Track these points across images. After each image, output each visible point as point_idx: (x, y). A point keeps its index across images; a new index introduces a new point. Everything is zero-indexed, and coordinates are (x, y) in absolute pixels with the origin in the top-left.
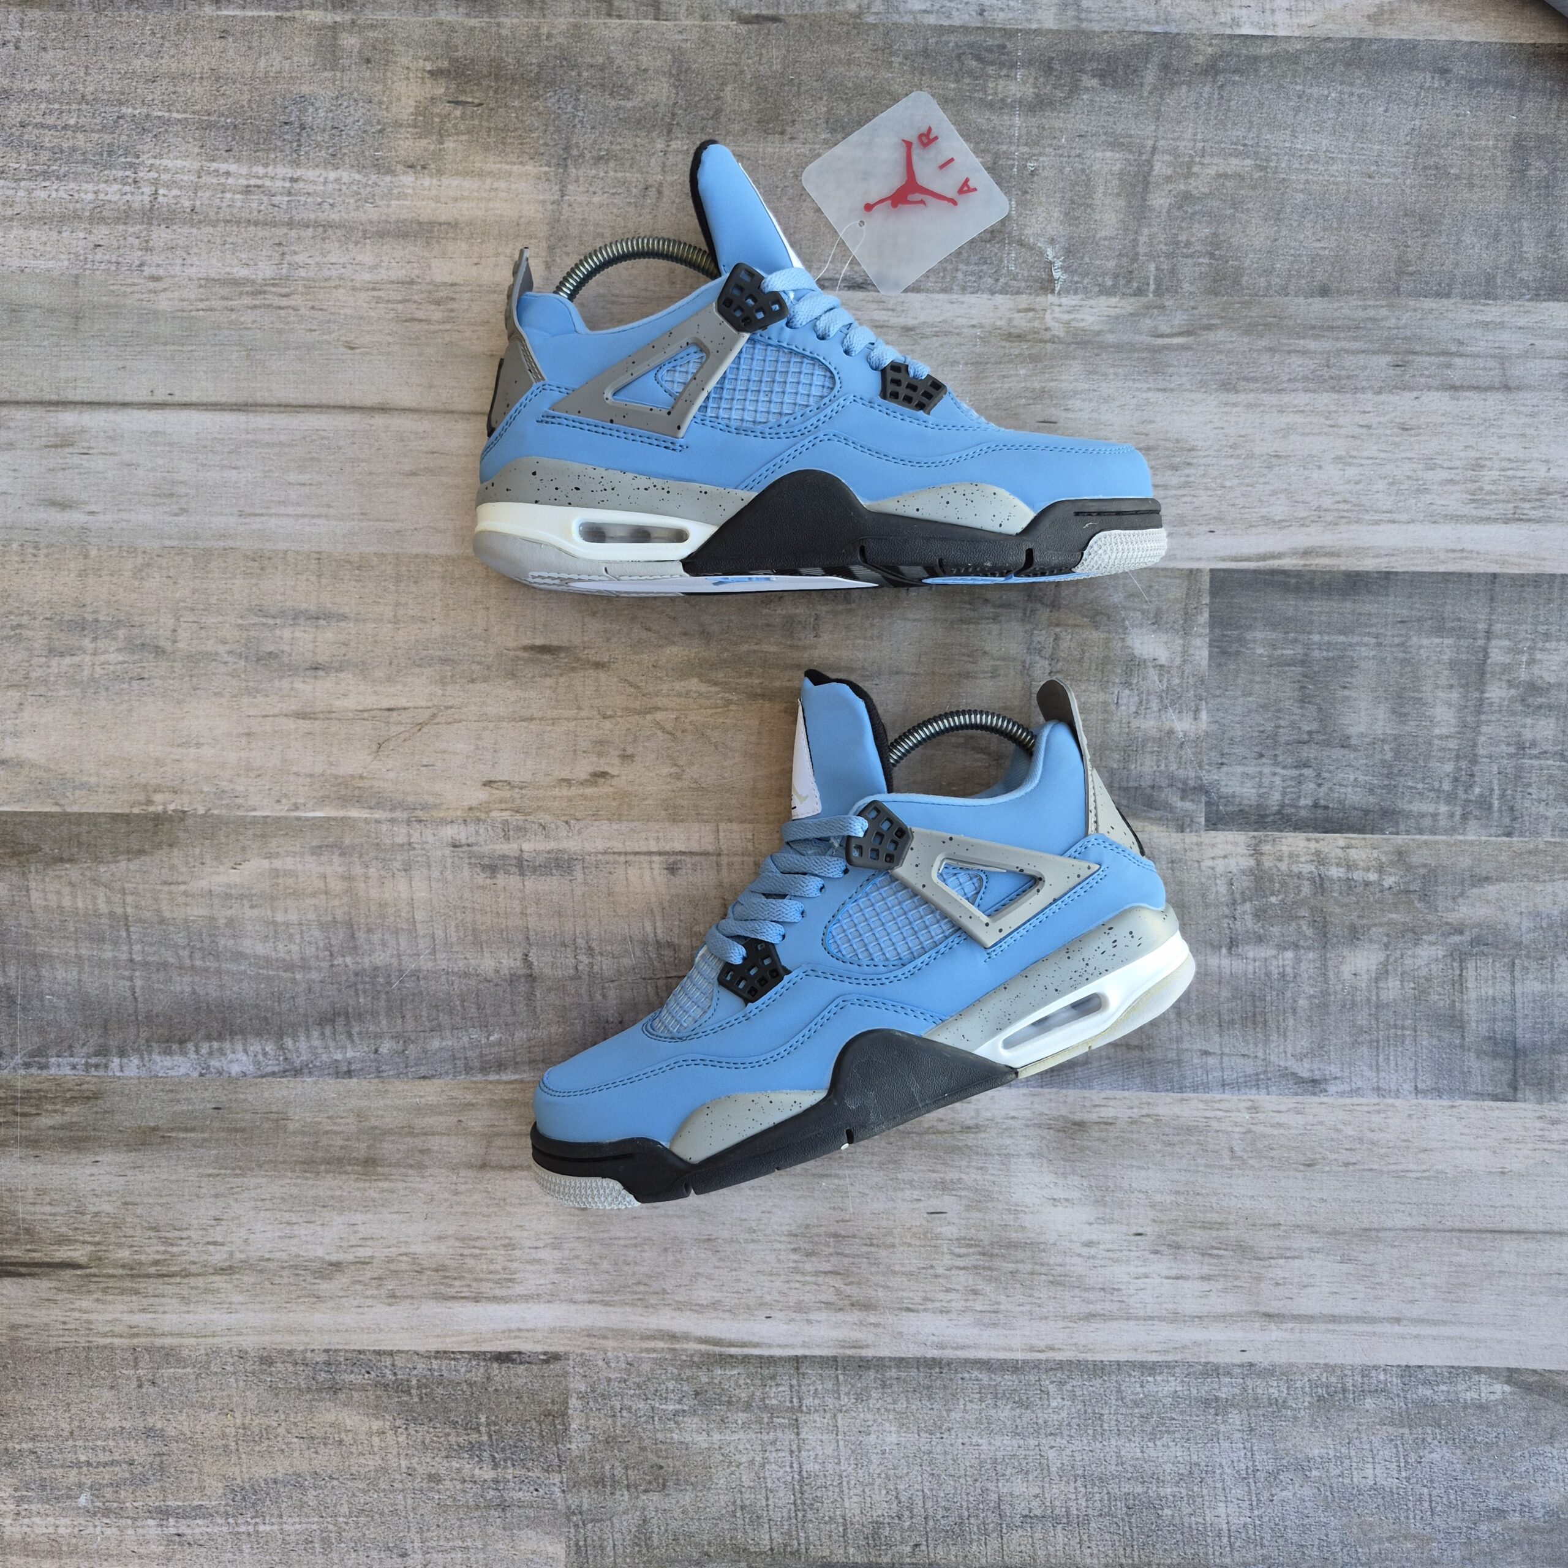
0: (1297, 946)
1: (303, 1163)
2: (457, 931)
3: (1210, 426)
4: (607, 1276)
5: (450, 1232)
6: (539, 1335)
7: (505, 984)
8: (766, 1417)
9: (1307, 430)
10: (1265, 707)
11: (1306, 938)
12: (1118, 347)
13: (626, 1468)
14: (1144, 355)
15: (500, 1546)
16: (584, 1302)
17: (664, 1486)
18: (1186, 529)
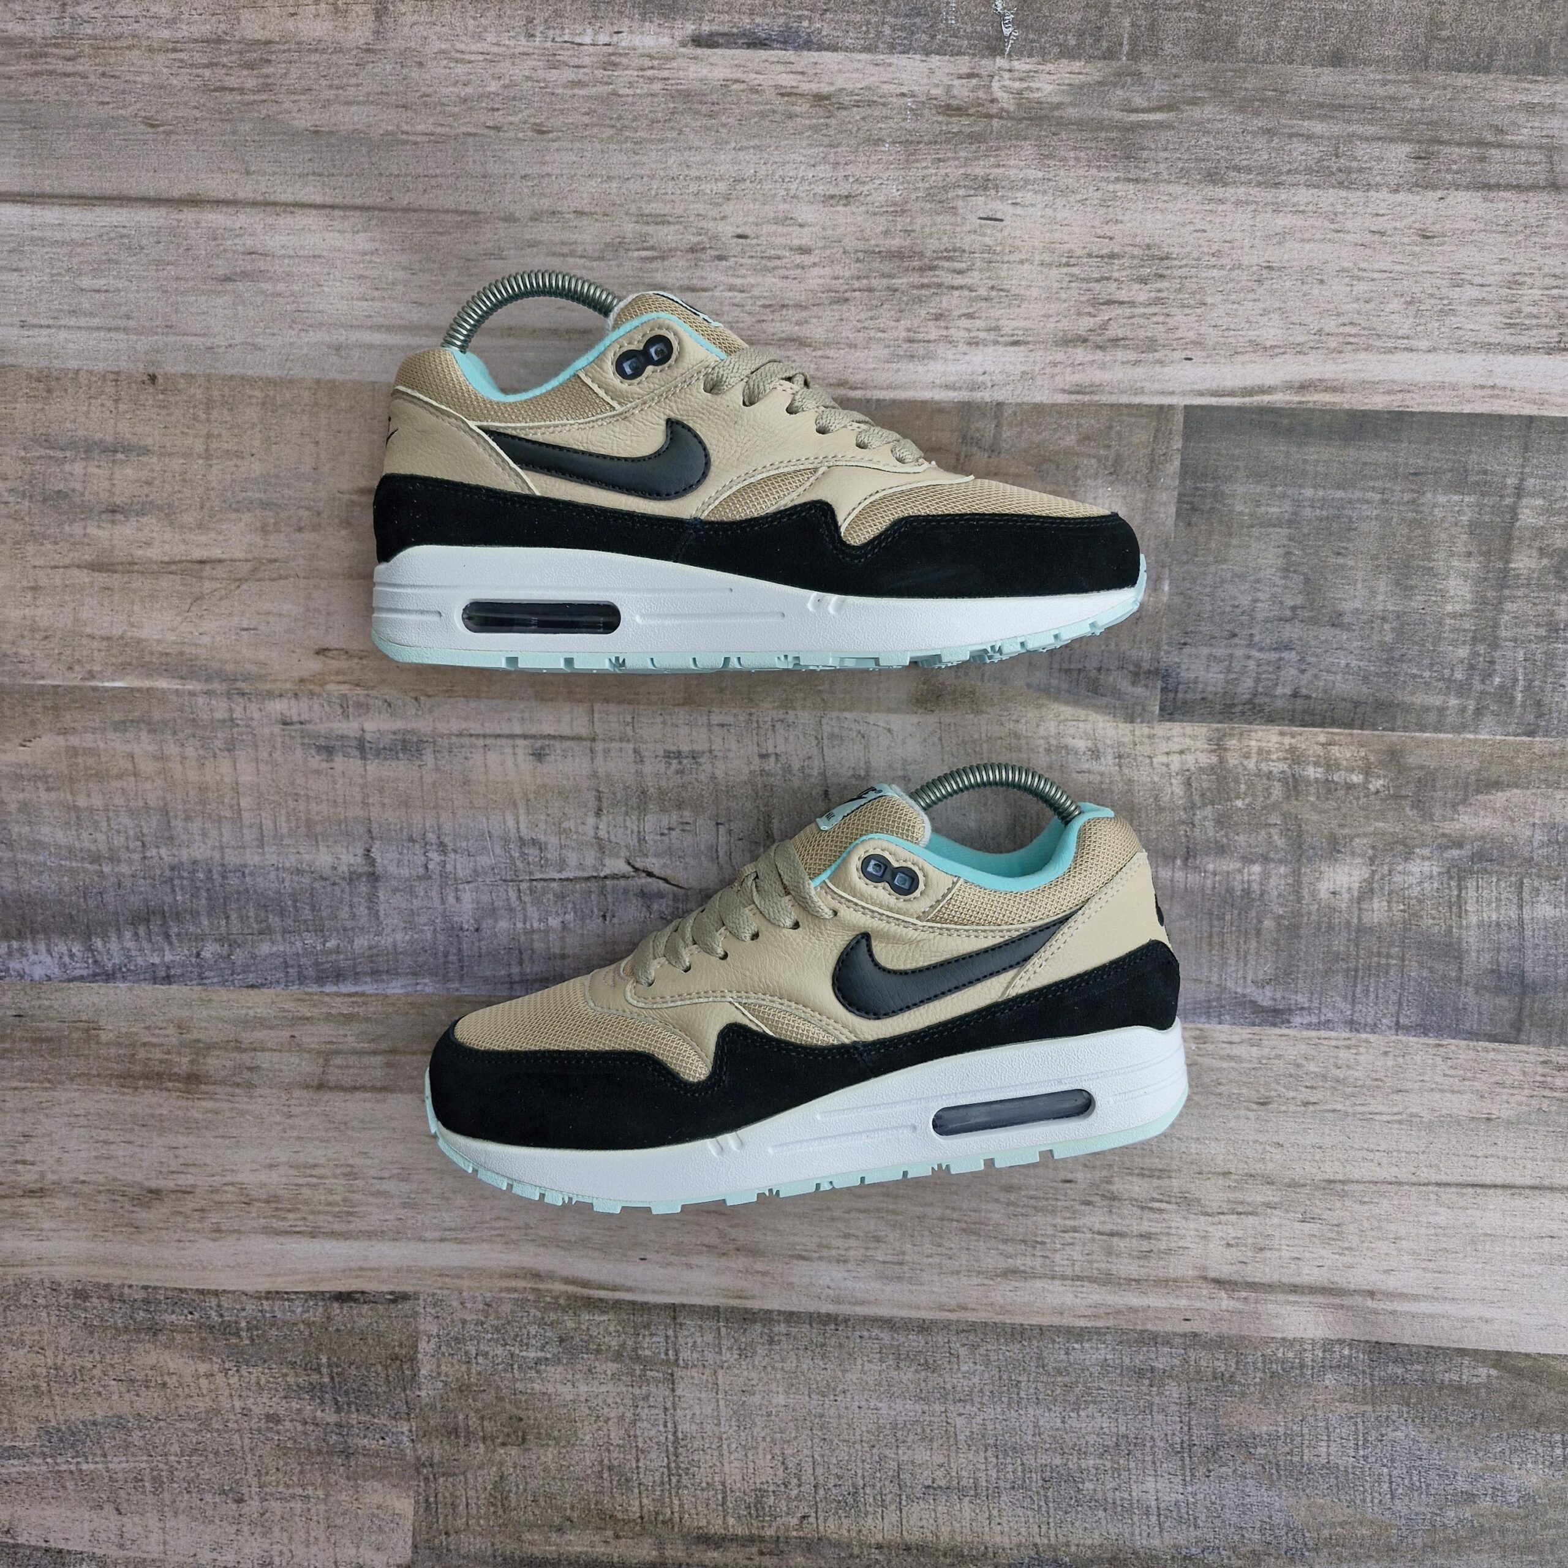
0: (1265, 859)
1: (119, 1077)
2: (288, 821)
3: (1191, 228)
4: (461, 1212)
5: (283, 1159)
6: (384, 1274)
7: (344, 884)
8: (638, 1369)
9: (1307, 236)
10: (1242, 577)
11: (1277, 850)
12: (1080, 124)
13: (482, 1418)
14: (1114, 135)
15: (343, 1497)
16: (434, 1240)
17: (524, 1440)
18: (1157, 355)
